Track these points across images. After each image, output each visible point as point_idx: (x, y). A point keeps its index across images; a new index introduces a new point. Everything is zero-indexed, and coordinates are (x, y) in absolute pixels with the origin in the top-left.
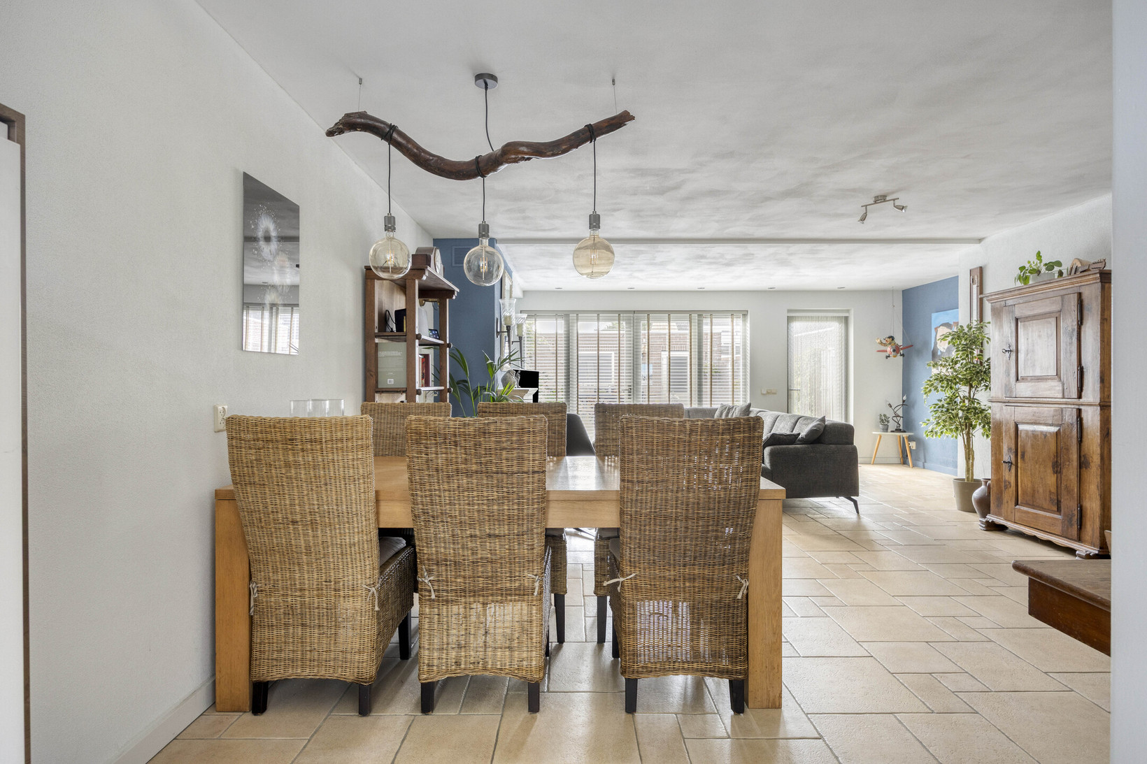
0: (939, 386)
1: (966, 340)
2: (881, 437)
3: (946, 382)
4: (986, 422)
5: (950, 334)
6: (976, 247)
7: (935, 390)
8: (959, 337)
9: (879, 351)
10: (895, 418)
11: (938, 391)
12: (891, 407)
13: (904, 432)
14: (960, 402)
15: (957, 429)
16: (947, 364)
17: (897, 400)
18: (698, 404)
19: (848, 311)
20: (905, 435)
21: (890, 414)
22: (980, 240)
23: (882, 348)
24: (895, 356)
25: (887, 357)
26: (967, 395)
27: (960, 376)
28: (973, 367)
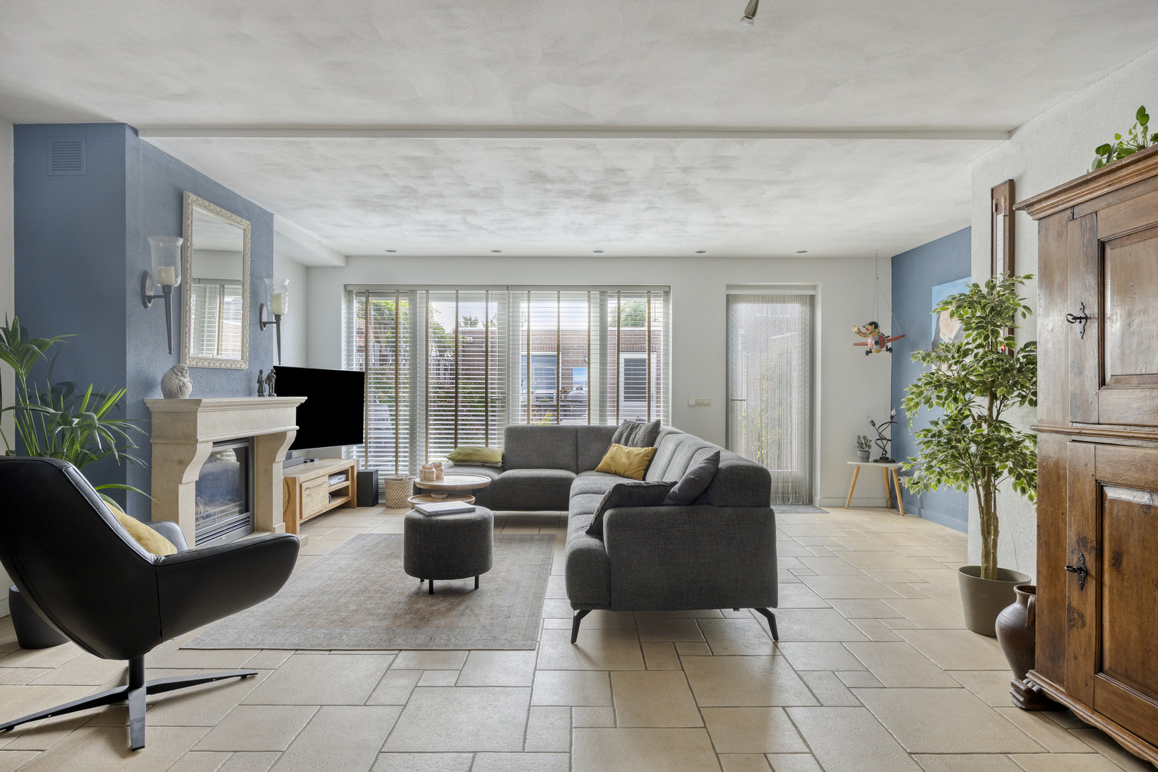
0: (934, 397)
1: (983, 308)
2: (859, 468)
3: (945, 389)
4: (1022, 464)
5: (954, 298)
6: (1003, 146)
7: (926, 403)
8: (971, 305)
9: (856, 344)
10: (879, 442)
11: (931, 406)
12: (874, 425)
13: (893, 461)
14: (973, 428)
15: (966, 475)
16: (950, 356)
17: (883, 415)
18: (600, 420)
19: (814, 287)
20: (892, 466)
21: (872, 435)
22: (1010, 133)
23: (862, 340)
24: (878, 351)
25: (868, 352)
26: (985, 412)
27: (972, 378)
28: (998, 360)
